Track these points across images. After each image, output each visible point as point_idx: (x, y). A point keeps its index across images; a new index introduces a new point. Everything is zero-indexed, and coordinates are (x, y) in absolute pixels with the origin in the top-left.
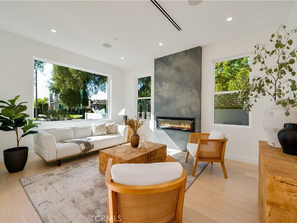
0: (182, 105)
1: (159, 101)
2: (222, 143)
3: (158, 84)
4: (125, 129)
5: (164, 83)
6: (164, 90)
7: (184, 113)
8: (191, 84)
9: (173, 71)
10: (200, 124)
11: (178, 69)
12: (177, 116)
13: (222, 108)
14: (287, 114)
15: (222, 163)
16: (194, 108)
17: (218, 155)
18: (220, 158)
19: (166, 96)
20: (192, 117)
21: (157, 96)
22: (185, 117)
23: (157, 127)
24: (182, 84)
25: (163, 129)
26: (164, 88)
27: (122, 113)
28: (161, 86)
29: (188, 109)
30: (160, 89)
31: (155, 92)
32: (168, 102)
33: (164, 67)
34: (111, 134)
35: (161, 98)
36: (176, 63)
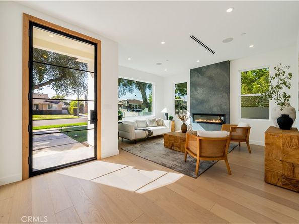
0: (214, 104)
1: (194, 101)
2: (247, 130)
3: (193, 89)
4: (170, 122)
5: (198, 88)
6: (199, 93)
7: (216, 110)
8: (221, 89)
9: (206, 79)
10: (229, 118)
11: (211, 78)
12: (210, 113)
13: (247, 106)
14: (282, 110)
15: (247, 143)
16: (224, 107)
17: (244, 138)
18: (246, 140)
19: (200, 98)
20: (222, 113)
21: (193, 97)
22: (217, 113)
23: (193, 121)
24: (214, 89)
25: (198, 123)
26: (199, 91)
27: (165, 111)
28: (196, 90)
29: (219, 108)
30: (195, 93)
31: (191, 95)
32: (202, 102)
33: (198, 76)
34: (160, 126)
35: (196, 99)
36: (209, 73)
